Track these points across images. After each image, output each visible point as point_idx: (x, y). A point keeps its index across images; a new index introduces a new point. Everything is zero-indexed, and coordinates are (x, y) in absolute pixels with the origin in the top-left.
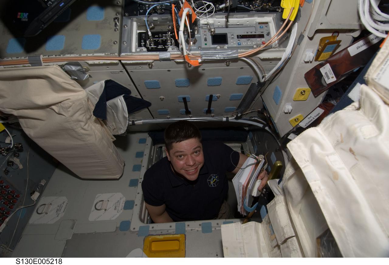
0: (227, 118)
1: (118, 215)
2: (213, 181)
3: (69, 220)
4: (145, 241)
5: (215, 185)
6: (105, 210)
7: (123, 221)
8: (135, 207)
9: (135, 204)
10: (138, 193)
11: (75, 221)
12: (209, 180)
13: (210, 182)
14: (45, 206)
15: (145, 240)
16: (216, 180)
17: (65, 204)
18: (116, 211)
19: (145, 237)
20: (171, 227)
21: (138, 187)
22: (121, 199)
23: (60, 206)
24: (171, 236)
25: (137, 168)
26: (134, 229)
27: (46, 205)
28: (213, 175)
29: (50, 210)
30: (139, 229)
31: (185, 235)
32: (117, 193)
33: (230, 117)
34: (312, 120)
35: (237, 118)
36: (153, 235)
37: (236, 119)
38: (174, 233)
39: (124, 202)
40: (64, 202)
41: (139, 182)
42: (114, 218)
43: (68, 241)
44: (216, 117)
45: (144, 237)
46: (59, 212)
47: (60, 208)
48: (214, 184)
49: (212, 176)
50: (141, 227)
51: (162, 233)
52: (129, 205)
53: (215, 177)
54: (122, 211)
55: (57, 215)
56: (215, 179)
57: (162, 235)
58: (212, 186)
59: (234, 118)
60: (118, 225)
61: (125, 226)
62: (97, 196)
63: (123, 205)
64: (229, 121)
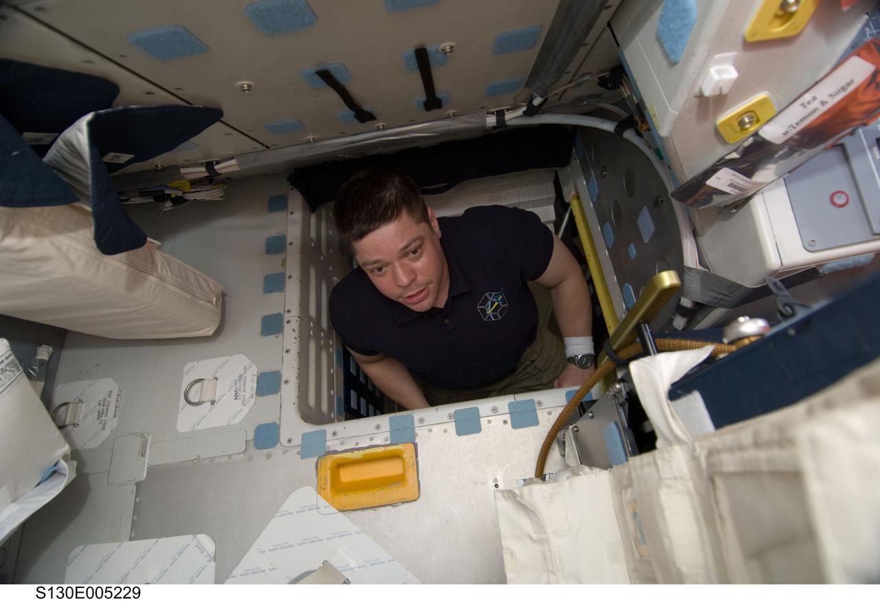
0: (500, 115)
1: (246, 410)
2: (492, 306)
3: (131, 434)
4: (319, 468)
5: (499, 315)
6: (213, 402)
7: (260, 426)
8: (283, 386)
9: (283, 379)
10: (287, 351)
11: (146, 435)
12: (482, 307)
13: (484, 311)
14: (67, 408)
15: (319, 465)
16: (499, 304)
17: (114, 396)
18: (239, 402)
19: (318, 459)
20: (378, 427)
21: (283, 334)
22: (246, 370)
23: (104, 403)
24: (382, 449)
25: (274, 283)
26: (289, 441)
27: (71, 405)
28: (491, 295)
29: (81, 417)
30: (302, 441)
31: (415, 445)
32: (234, 356)
33: (508, 110)
34: (815, 111)
35: (531, 111)
36: (336, 452)
37: (526, 114)
38: (389, 442)
39: (255, 379)
40: (110, 392)
41: (285, 322)
42: (237, 420)
43: (138, 485)
44: (465, 118)
45: (315, 459)
46: (103, 418)
47: (105, 407)
48: (495, 313)
49: (488, 296)
50: (305, 436)
51: (360, 446)
52: (268, 384)
53: (497, 298)
54: (253, 401)
55: (101, 426)
56: (496, 304)
57: (359, 449)
58: (490, 318)
59: (520, 112)
60: (251, 436)
61: (266, 436)
62: (186, 369)
63: (255, 385)
64: (509, 123)
